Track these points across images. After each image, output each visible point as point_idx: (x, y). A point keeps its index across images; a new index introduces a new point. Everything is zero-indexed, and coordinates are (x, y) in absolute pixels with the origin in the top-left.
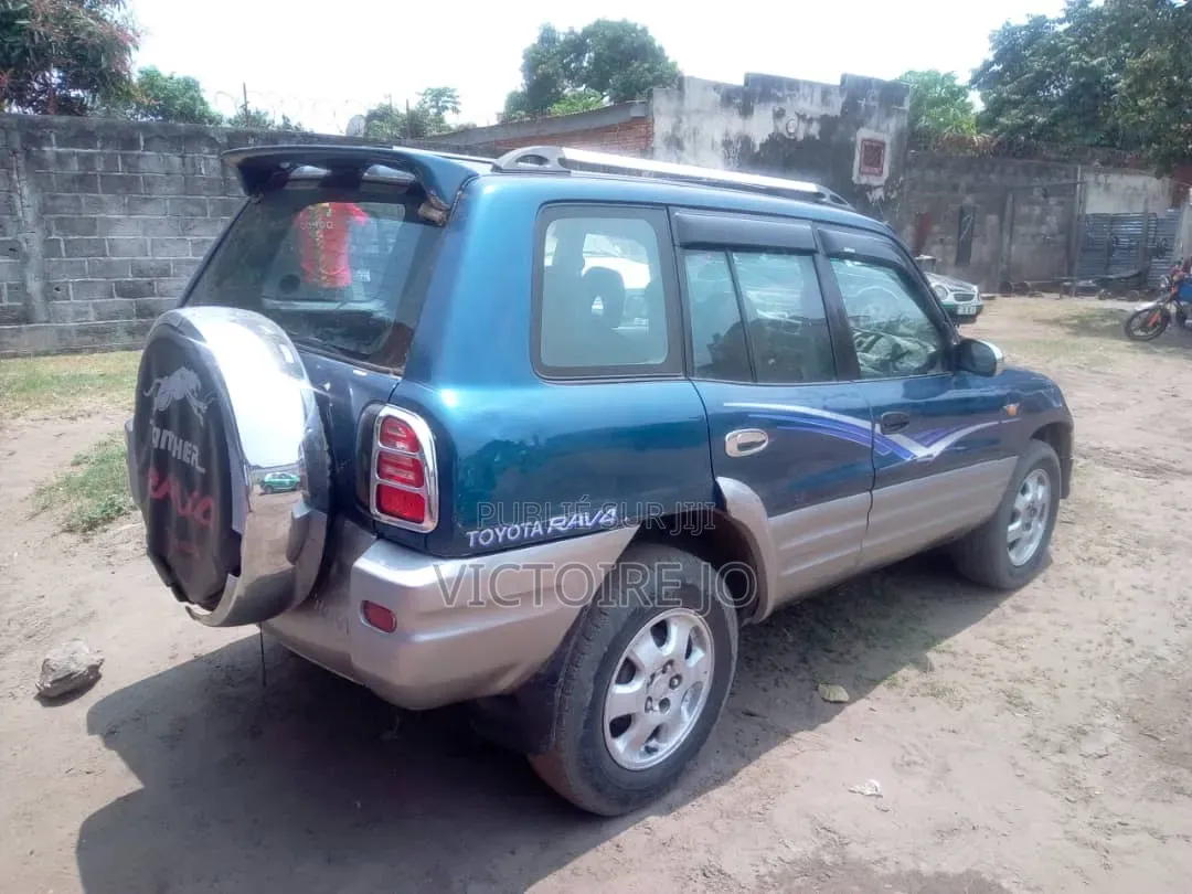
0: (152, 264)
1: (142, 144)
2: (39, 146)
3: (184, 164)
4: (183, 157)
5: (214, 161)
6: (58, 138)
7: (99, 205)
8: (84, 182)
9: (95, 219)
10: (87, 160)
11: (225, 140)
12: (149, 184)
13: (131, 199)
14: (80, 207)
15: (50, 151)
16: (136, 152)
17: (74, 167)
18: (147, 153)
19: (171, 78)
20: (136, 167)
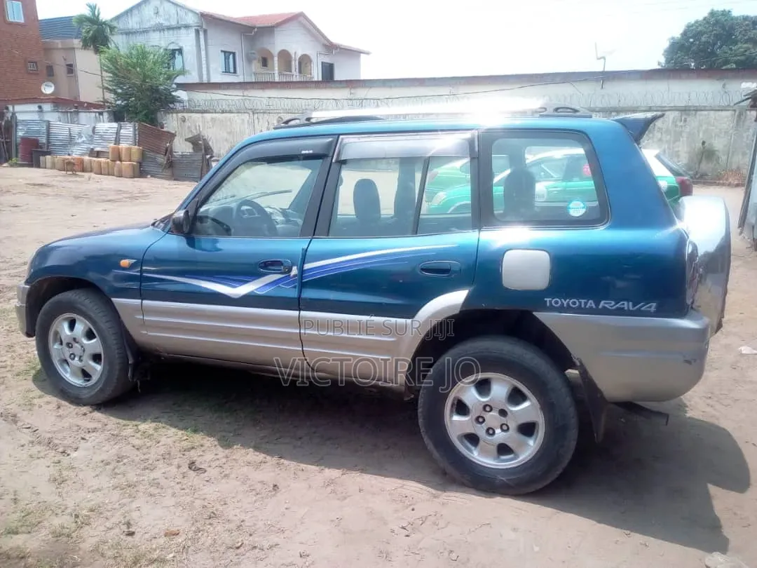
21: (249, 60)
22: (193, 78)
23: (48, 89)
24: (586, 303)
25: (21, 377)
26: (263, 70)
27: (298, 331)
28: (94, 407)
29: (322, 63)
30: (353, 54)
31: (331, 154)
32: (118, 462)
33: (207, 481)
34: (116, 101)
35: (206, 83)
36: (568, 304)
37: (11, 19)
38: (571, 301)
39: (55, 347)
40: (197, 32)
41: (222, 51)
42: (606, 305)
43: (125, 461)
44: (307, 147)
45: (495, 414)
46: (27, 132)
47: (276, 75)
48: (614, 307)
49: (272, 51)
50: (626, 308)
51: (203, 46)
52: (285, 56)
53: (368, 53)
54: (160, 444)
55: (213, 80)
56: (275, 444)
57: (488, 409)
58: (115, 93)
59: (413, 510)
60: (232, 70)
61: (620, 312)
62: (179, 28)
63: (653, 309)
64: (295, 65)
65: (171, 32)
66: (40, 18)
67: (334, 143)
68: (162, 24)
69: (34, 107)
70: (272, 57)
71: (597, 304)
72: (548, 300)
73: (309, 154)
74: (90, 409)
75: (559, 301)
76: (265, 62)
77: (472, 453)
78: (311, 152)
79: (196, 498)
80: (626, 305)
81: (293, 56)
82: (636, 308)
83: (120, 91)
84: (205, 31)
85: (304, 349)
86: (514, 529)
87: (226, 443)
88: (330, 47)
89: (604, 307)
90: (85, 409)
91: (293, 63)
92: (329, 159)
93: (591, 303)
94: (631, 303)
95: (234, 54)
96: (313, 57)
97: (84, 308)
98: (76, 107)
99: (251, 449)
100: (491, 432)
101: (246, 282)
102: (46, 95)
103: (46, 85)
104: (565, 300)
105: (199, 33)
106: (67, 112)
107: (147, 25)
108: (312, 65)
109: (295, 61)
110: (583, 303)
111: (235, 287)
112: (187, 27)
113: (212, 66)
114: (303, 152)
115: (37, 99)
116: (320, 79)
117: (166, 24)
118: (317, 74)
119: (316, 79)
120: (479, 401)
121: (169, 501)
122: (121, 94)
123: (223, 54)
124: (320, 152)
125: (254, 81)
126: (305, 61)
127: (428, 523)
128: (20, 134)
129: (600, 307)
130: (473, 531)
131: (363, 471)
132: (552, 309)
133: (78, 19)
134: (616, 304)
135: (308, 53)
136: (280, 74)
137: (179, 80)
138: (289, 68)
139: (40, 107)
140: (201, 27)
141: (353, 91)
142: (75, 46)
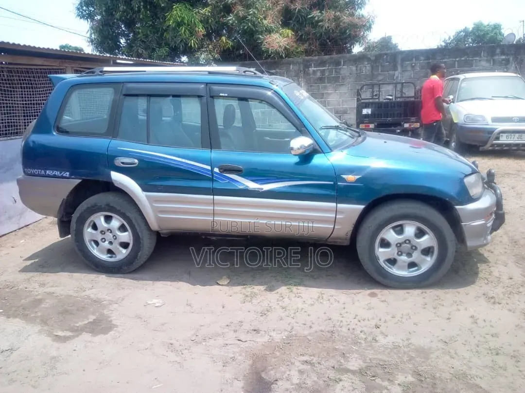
0: (342, 109)
1: (342, 63)
2: (308, 68)
3: (357, 69)
4: (357, 67)
5: (368, 68)
6: (314, 64)
7: (325, 88)
8: (321, 80)
9: (323, 93)
10: (323, 72)
11: (374, 58)
12: (343, 79)
13: (336, 85)
14: (319, 89)
15: (311, 69)
16: (339, 67)
17: (319, 74)
18: (344, 67)
19: (488, 25)
20: (339, 73)
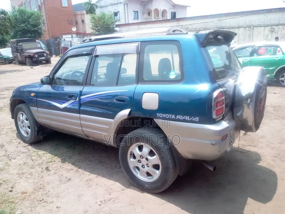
21: (143, 14)
22: (122, 22)
23: (74, 29)
24: (172, 116)
25: (13, 132)
26: (149, 17)
27: (80, 122)
28: (30, 144)
29: (171, 12)
30: (184, 7)
31: (92, 54)
32: (24, 165)
33: (49, 175)
34: (96, 32)
35: (127, 24)
36: (165, 116)
37: (63, 5)
38: (166, 115)
39: (19, 123)
40: (124, 5)
41: (133, 11)
42: (179, 118)
43: (26, 165)
44: (85, 51)
45: (144, 159)
46: (64, 45)
47: (153, 18)
48: (182, 118)
49: (152, 9)
50: (187, 119)
51: (126, 10)
52: (157, 11)
53: (190, 7)
54: (42, 159)
55: (130, 22)
56: (82, 163)
57: (142, 157)
58: (95, 30)
59: (110, 195)
60: (137, 18)
61: (184, 121)
62: (118, 4)
63: (197, 120)
64: (160, 14)
65: (115, 5)
66: (73, 4)
67: (94, 48)
68: (112, 3)
69: (70, 36)
70: (152, 11)
71: (176, 117)
72: (158, 114)
73: (85, 53)
74: (28, 145)
75: (162, 114)
76: (149, 14)
77: (138, 174)
78: (86, 53)
79: (41, 181)
80: (187, 118)
81: (160, 11)
82: (190, 119)
83: (97, 29)
84: (127, 4)
85: (83, 129)
86: (142, 208)
87: (63, 161)
88: (174, 6)
89: (178, 118)
90: (26, 145)
91: (160, 13)
92: (92, 55)
93: (173, 117)
94: (188, 117)
95: (137, 12)
96: (168, 11)
97: (24, 110)
98: (83, 35)
99: (71, 164)
100: (143, 166)
101: (64, 103)
102: (73, 31)
103: (74, 28)
104: (164, 115)
105: (125, 5)
106: (81, 37)
107: (107, 4)
108: (167, 14)
109: (160, 12)
110: (170, 116)
111: (61, 104)
112: (121, 3)
113: (130, 17)
114: (84, 53)
115: (71, 33)
116: (170, 18)
117: (114, 3)
118: (169, 17)
119: (168, 19)
120: (138, 154)
121: (31, 181)
122: (97, 30)
123: (134, 12)
124: (89, 52)
125: (145, 21)
126: (164, 12)
127: (111, 201)
128: (62, 46)
129: (177, 118)
130: (126, 207)
131: (104, 176)
132: (159, 118)
133: (84, 4)
134: (183, 117)
135: (165, 9)
136: (154, 18)
137: (117, 23)
138: (158, 15)
139: (72, 36)
140: (126, 3)
141: (179, 23)
142: (84, 13)
